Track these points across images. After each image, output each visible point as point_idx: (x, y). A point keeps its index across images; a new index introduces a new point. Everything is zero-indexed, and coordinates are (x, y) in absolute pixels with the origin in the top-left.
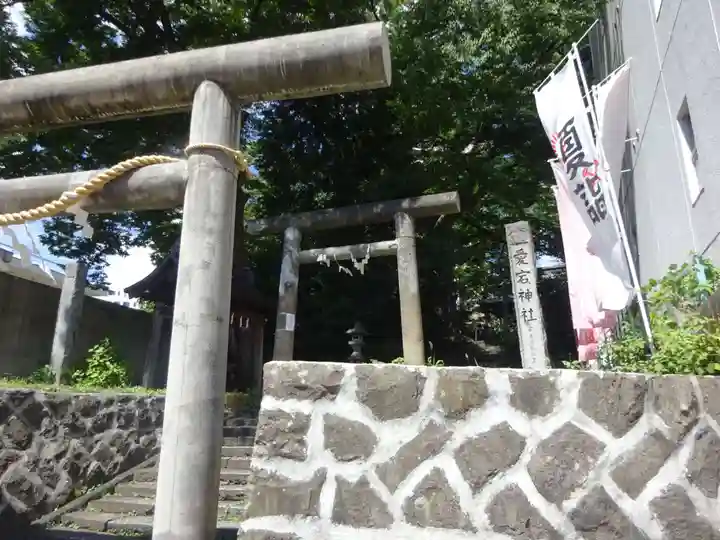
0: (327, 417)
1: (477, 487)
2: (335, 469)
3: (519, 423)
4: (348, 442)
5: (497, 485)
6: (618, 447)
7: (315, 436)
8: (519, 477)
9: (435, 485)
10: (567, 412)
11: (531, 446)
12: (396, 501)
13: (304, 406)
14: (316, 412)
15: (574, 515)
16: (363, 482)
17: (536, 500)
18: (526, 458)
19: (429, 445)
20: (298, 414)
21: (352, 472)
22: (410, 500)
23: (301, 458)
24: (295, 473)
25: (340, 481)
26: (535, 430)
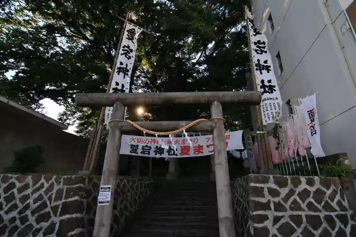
0: (268, 188)
1: (304, 202)
2: (272, 199)
3: (308, 188)
4: (274, 193)
5: (307, 201)
6: (329, 192)
7: (266, 192)
8: (311, 199)
9: (295, 201)
10: (317, 185)
11: (312, 193)
12: (287, 206)
13: (262, 185)
14: (265, 186)
15: (323, 207)
16: (279, 202)
17: (315, 204)
18: (312, 195)
19: (291, 192)
20: (261, 187)
21: (276, 200)
22: (290, 206)
23: (264, 197)
24: (263, 200)
25: (274, 202)
26: (312, 189)
